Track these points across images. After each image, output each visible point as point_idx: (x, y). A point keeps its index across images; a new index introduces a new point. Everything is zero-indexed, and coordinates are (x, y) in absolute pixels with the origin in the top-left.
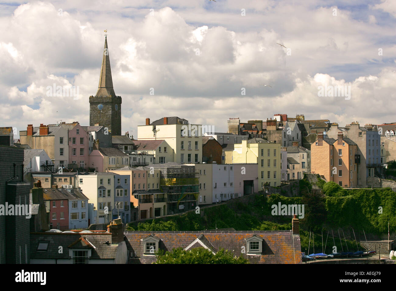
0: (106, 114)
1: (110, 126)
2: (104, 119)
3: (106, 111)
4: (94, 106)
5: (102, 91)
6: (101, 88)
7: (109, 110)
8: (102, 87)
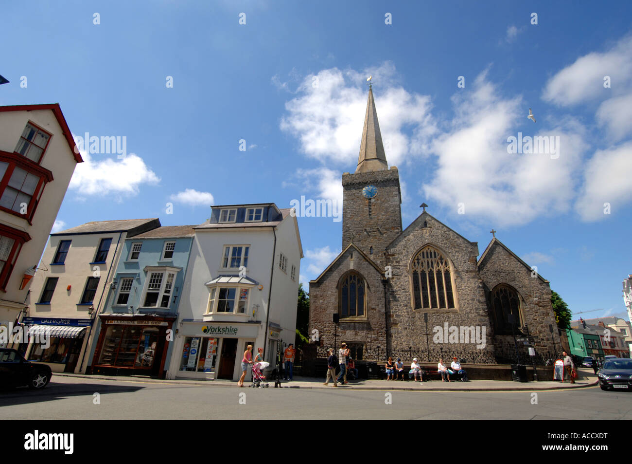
0: (386, 205)
1: (397, 231)
2: (381, 216)
3: (383, 199)
4: (354, 191)
5: (368, 166)
6: (366, 160)
7: (393, 197)
8: (368, 158)
